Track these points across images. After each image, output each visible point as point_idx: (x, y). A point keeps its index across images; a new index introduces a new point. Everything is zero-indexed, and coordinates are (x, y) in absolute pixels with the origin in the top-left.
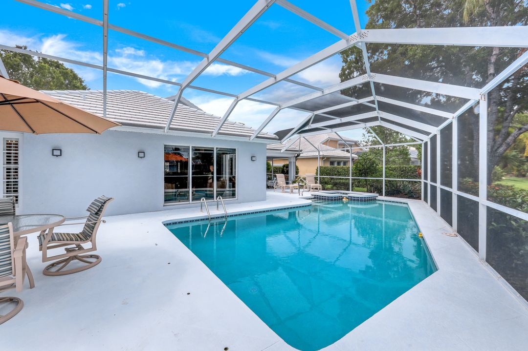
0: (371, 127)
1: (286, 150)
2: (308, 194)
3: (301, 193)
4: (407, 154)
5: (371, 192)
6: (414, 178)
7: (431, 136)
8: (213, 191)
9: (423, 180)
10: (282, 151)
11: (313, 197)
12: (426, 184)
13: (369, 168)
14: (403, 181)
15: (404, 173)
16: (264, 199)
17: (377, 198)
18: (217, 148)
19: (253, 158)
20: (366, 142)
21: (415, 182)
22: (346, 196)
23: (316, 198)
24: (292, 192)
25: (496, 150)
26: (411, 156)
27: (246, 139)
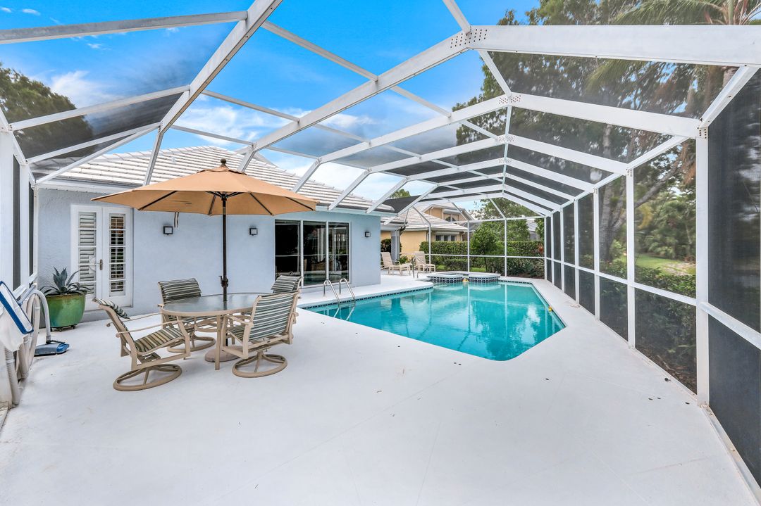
0: (493, 199)
1: (391, 222)
2: (424, 276)
3: (416, 275)
4: (525, 227)
5: (491, 272)
6: (535, 256)
7: (553, 212)
8: (325, 275)
9: (546, 258)
10: (385, 224)
11: (430, 279)
12: (549, 262)
13: (488, 244)
14: (525, 259)
15: (524, 249)
16: (378, 282)
17: (499, 279)
18: (329, 223)
19: (366, 234)
20: (479, 212)
21: (537, 260)
22: (466, 277)
23: (432, 279)
24: (402, 274)
25: (613, 225)
26: (529, 229)
27: (362, 212)
